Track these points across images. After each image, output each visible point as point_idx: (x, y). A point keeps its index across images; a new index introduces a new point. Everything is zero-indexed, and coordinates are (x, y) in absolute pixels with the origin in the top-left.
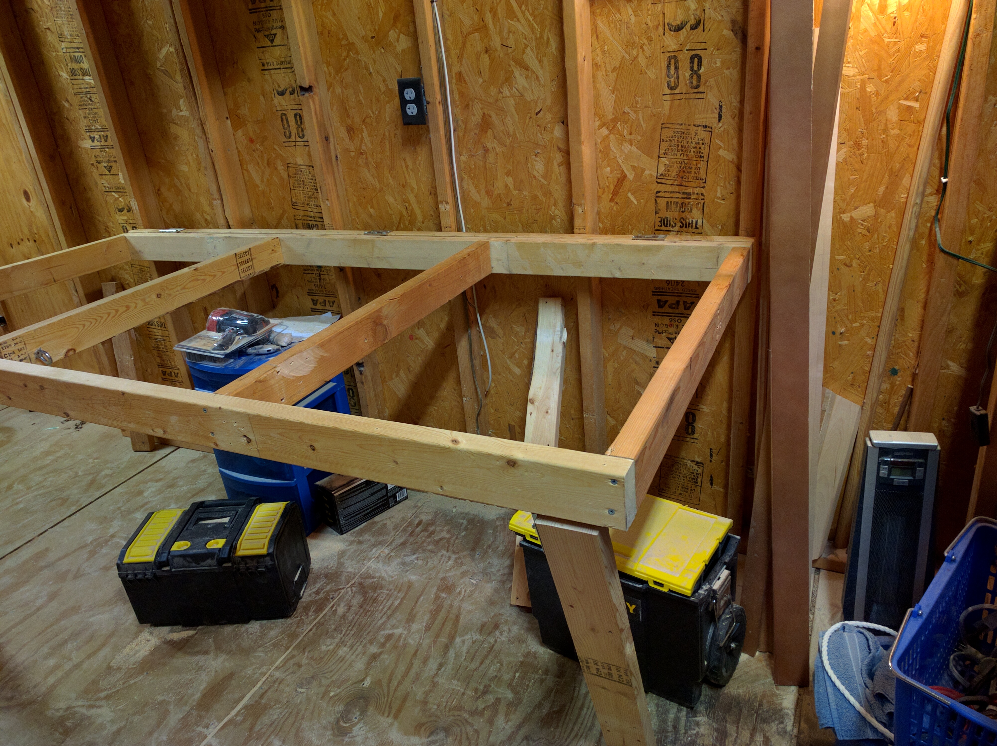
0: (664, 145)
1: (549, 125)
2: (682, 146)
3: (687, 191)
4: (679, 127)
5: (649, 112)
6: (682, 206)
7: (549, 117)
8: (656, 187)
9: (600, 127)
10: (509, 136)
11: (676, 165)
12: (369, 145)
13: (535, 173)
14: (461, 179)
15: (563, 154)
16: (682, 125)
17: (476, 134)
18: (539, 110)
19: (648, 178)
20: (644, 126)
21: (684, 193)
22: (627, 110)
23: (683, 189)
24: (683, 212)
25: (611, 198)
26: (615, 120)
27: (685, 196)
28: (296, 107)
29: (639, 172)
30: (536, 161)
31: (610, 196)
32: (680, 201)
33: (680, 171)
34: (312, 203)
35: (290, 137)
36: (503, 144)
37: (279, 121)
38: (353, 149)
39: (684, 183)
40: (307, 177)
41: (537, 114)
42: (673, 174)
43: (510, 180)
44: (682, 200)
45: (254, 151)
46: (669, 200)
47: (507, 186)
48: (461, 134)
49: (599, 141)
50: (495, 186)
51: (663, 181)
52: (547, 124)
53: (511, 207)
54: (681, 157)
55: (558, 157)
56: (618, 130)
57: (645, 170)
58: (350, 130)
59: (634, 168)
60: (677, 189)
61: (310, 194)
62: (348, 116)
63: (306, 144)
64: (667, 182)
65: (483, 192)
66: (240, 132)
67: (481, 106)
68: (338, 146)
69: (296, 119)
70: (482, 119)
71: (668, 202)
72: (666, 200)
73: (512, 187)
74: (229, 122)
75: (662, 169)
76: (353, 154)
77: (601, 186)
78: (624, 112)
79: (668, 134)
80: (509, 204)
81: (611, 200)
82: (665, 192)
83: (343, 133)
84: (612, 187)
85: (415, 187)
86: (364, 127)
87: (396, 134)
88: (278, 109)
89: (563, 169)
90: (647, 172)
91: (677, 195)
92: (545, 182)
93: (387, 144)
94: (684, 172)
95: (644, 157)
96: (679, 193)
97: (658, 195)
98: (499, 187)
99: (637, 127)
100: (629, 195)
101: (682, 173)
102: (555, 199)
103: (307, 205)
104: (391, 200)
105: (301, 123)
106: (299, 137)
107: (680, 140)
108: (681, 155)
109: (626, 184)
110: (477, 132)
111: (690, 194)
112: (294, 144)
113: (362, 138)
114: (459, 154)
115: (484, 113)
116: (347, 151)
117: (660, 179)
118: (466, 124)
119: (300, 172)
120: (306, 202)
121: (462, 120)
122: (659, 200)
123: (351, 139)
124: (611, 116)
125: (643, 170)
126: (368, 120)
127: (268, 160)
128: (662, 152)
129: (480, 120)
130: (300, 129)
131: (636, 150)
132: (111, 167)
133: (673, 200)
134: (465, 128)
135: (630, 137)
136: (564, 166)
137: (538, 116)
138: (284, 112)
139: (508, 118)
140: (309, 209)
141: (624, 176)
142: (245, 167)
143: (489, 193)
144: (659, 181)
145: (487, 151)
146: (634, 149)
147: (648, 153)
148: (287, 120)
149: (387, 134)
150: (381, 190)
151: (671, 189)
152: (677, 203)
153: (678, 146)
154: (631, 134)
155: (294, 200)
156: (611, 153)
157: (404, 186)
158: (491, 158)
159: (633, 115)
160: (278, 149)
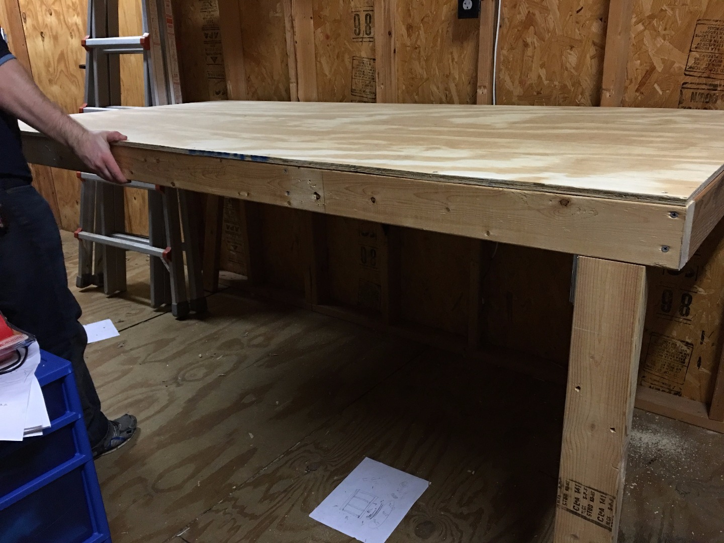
0: (697, 40)
1: (588, 22)
2: (715, 41)
3: (713, 83)
4: (714, 23)
5: (687, 9)
6: (707, 98)
7: (589, 14)
8: (683, 79)
9: (637, 23)
10: (549, 32)
11: (706, 59)
12: (424, 41)
13: (568, 66)
14: (499, 70)
15: (597, 48)
16: (717, 21)
17: (518, 30)
18: (580, 8)
19: (676, 70)
20: (679, 22)
21: (710, 85)
22: (665, 7)
23: (710, 81)
24: (707, 102)
25: (637, 89)
26: (652, 17)
27: (712, 87)
28: (368, 9)
29: (668, 65)
30: (570, 54)
31: (637, 87)
32: (706, 92)
33: (709, 64)
34: (368, 91)
35: (359, 34)
36: (542, 39)
37: (353, 21)
38: (409, 45)
39: (712, 76)
40: (367, 69)
41: (578, 12)
42: (702, 67)
43: (543, 73)
44: (707, 92)
45: (328, 45)
46: (695, 91)
47: (539, 77)
48: (505, 31)
49: (633, 36)
50: (529, 77)
51: (691, 73)
52: (585, 21)
53: (540, 95)
54: (713, 51)
55: (592, 51)
56: (653, 26)
57: (675, 62)
58: (410, 28)
59: (664, 61)
60: (704, 81)
61: (367, 82)
62: (410, 15)
63: (371, 40)
64: (695, 74)
65: (517, 82)
66: (319, 30)
67: (527, 6)
68: (397, 42)
69: (366, 19)
70: (527, 17)
71: (693, 93)
72: (692, 90)
73: (544, 78)
74: (312, 22)
75: (691, 62)
76: (408, 49)
77: (629, 77)
78: (662, 10)
79: (701, 29)
80: (539, 93)
81: (637, 91)
82: (691, 83)
83: (404, 31)
84: (640, 78)
85: (457, 77)
86: (421, 25)
87: (448, 31)
88: (353, 10)
89: (594, 62)
90: (676, 65)
91: (704, 87)
92: (576, 74)
93: (439, 40)
94: (713, 65)
95: (676, 51)
96: (706, 84)
97: (684, 86)
98: (532, 78)
99: (673, 23)
100: (656, 86)
101: (711, 66)
102: (583, 88)
103: (364, 92)
104: (434, 89)
105: (370, 22)
106: (366, 34)
107: (714, 35)
108: (712, 49)
109: (655, 76)
110: (520, 28)
111: (716, 86)
112: (361, 40)
113: (419, 34)
114: (501, 48)
115: (529, 12)
116: (404, 46)
117: (689, 71)
118: (511, 22)
119: (362, 64)
120: (363, 89)
121: (508, 18)
122: (684, 91)
123: (409, 35)
124: (648, 13)
125: (674, 63)
126: (425, 20)
127: (338, 53)
128: (694, 46)
129: (524, 18)
130: (368, 27)
131: (668, 44)
132: (216, 58)
133: (699, 91)
134: (510, 26)
135: (664, 32)
136: (596, 58)
137: (580, 13)
138: (358, 13)
139: (551, 16)
140: (365, 96)
141: (653, 69)
142: (318, 59)
143: (521, 83)
144: (687, 73)
145: (526, 45)
146: (667, 43)
147: (681, 48)
148: (359, 19)
149: (440, 31)
150: (428, 79)
151: (697, 80)
152: (703, 94)
153: (711, 41)
154: (665, 29)
155: (353, 88)
156: (644, 47)
157: (447, 76)
158: (529, 52)
159: (670, 12)
160: (347, 44)
